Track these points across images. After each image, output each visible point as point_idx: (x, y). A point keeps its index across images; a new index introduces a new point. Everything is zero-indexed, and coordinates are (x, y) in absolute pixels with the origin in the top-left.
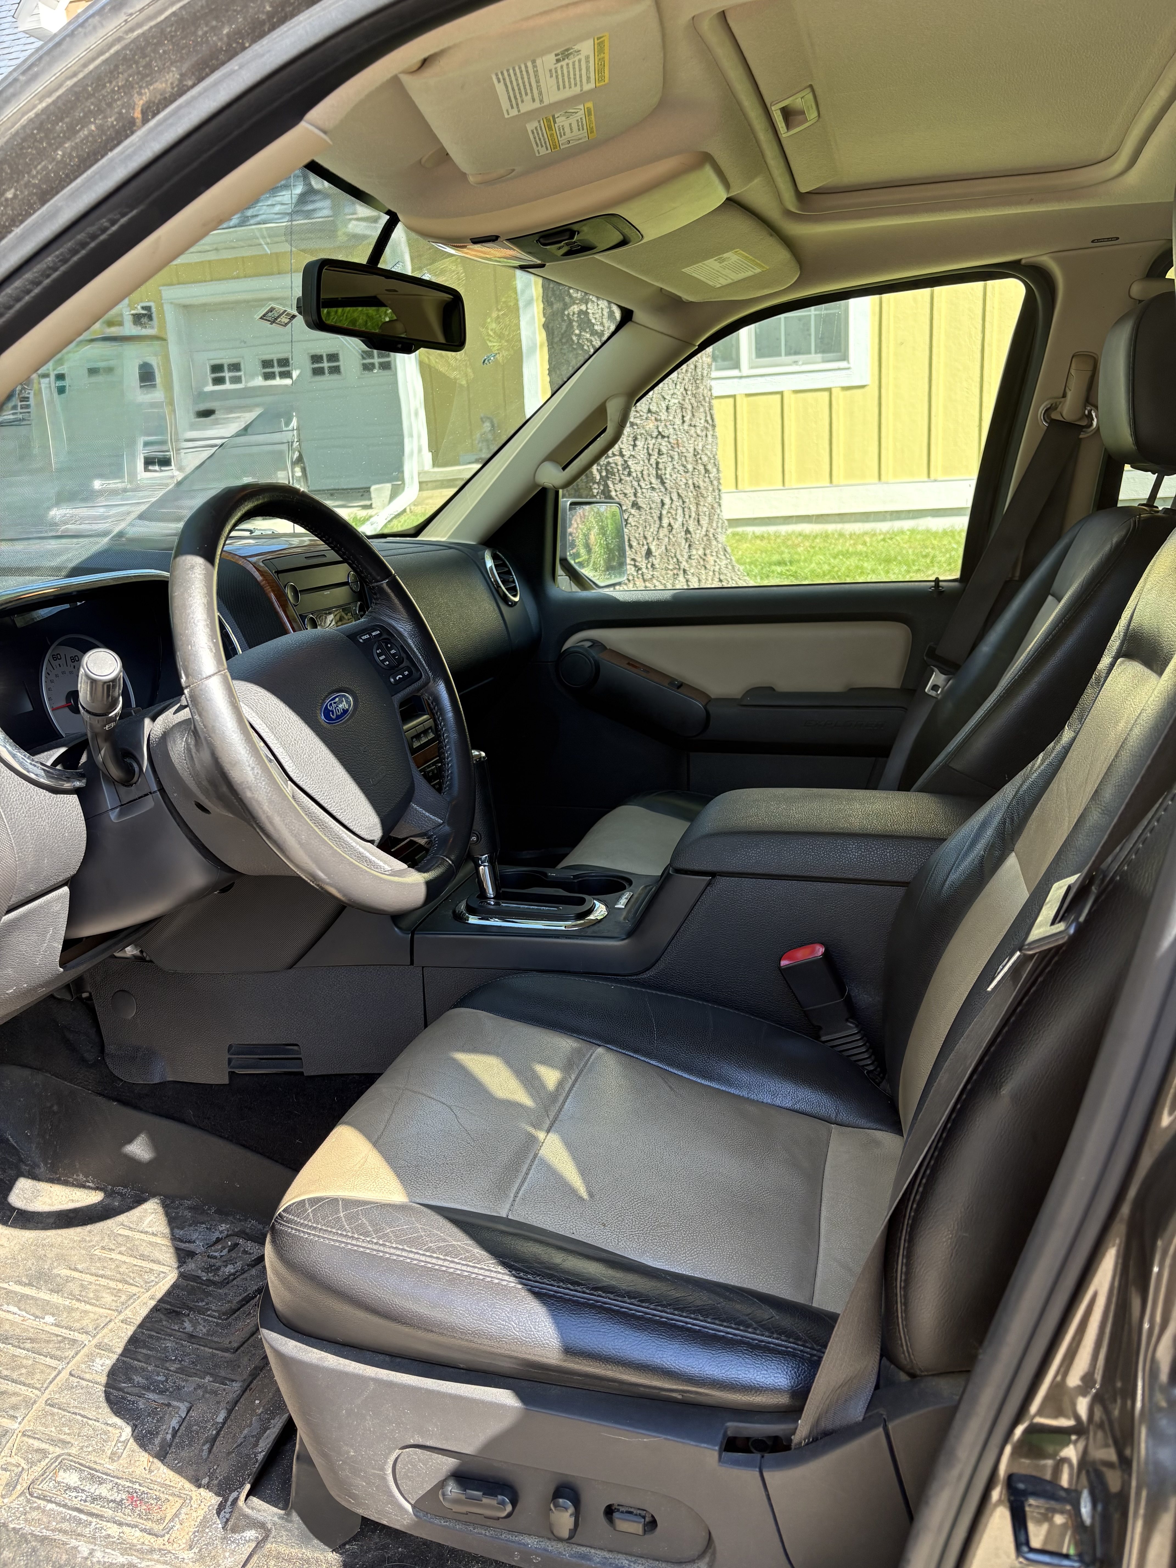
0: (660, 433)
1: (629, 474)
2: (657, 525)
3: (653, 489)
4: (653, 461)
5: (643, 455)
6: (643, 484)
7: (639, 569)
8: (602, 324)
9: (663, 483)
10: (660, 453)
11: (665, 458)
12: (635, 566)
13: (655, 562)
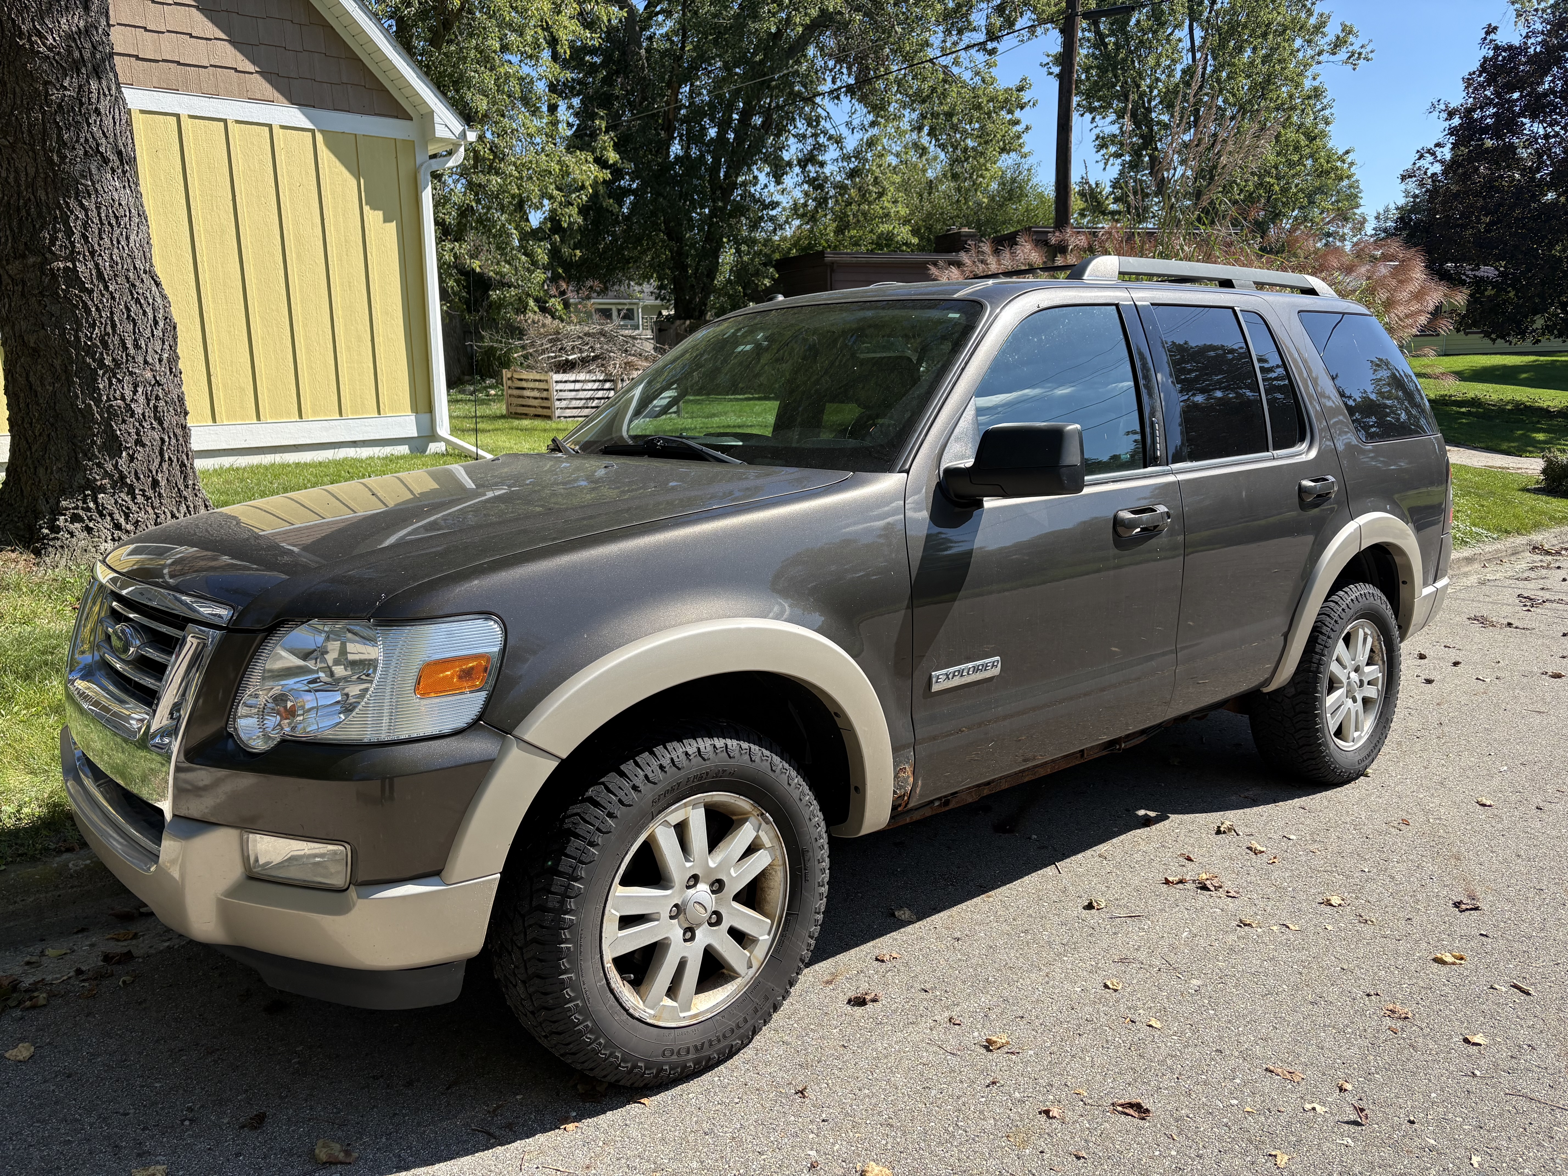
0: (157, 382)
1: (132, 416)
2: (159, 460)
3: (153, 428)
4: (151, 405)
5: (142, 400)
6: (145, 424)
7: (148, 499)
8: (92, 282)
9: (161, 423)
10: (157, 398)
11: (162, 403)
12: (143, 495)
13: (162, 491)
